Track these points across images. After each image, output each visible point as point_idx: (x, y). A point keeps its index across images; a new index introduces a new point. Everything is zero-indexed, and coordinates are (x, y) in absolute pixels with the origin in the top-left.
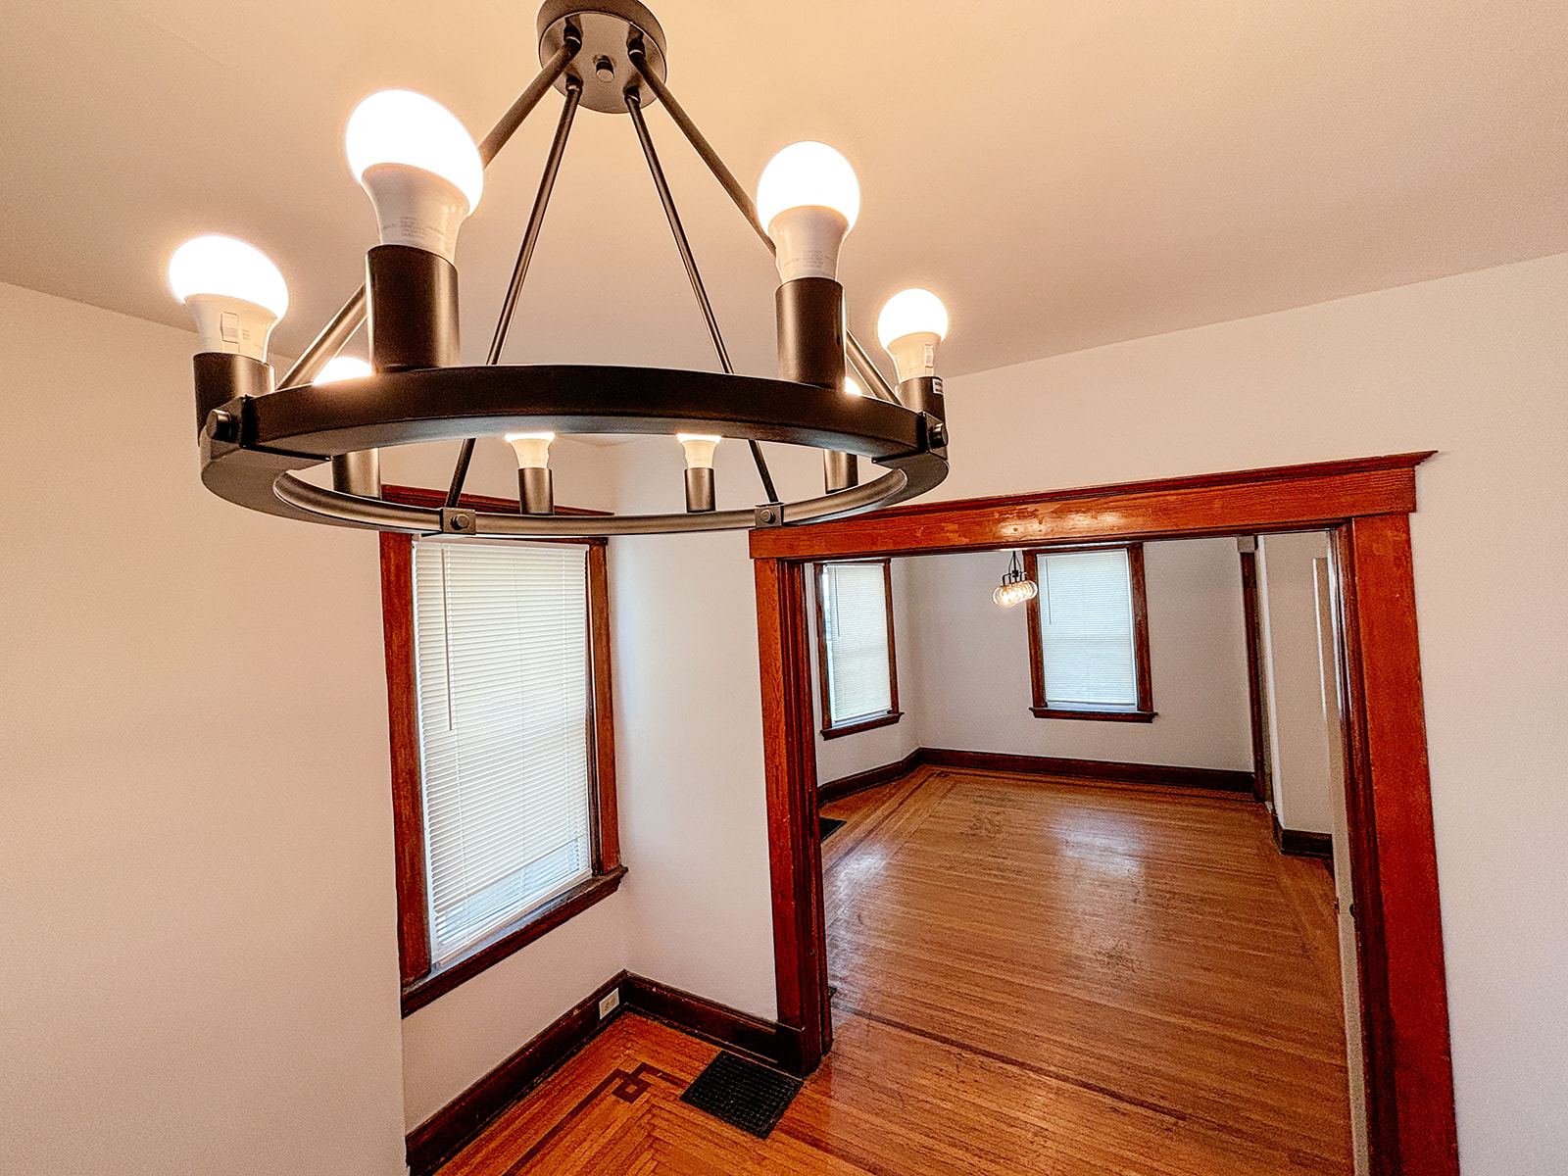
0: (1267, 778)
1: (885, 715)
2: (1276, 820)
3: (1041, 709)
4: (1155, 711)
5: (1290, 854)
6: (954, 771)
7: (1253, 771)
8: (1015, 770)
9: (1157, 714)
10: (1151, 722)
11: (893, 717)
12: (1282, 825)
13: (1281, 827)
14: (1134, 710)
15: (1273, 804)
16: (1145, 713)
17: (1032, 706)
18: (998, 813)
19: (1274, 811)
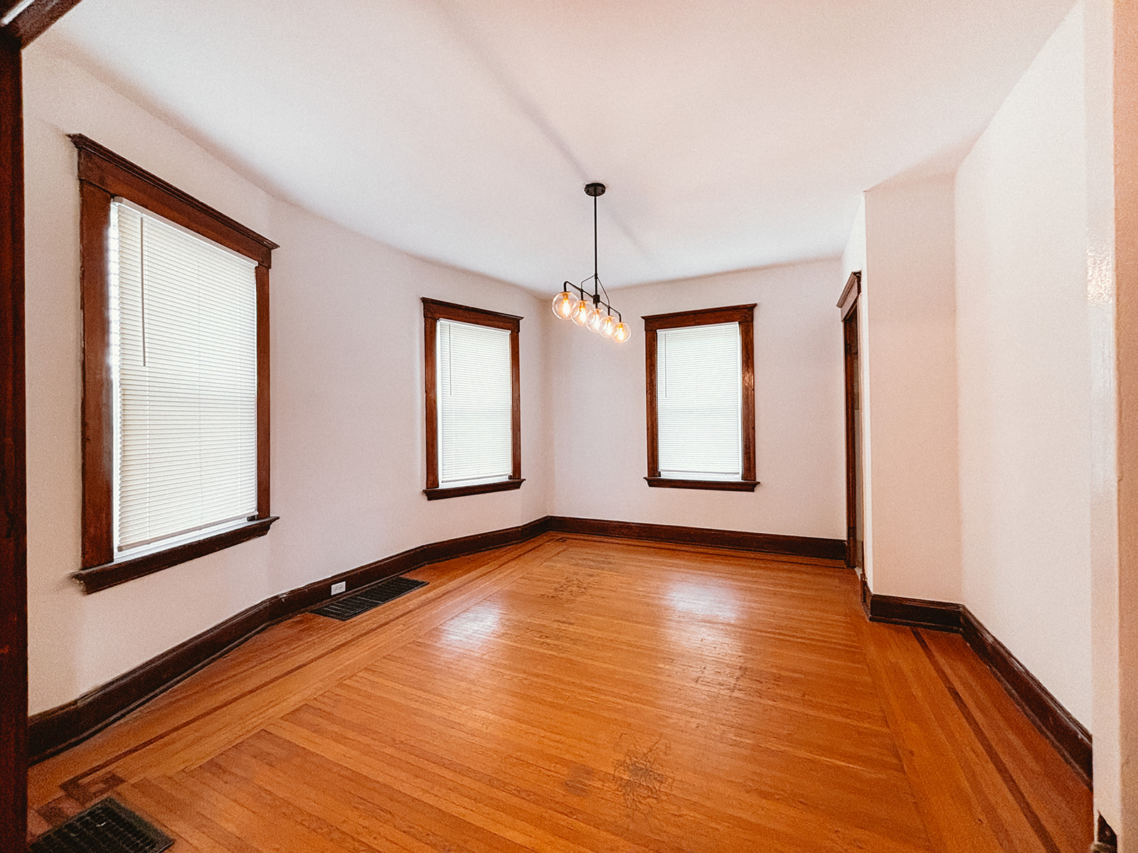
0: (859, 545)
1: (505, 479)
2: (864, 584)
3: (655, 480)
4: (758, 480)
5: (879, 621)
6: (571, 536)
7: (845, 538)
8: (630, 537)
9: (759, 483)
10: (753, 491)
11: (515, 482)
12: (872, 590)
13: (869, 591)
14: (738, 478)
15: (863, 570)
16: (748, 483)
17: (647, 476)
18: (591, 576)
19: (863, 575)
